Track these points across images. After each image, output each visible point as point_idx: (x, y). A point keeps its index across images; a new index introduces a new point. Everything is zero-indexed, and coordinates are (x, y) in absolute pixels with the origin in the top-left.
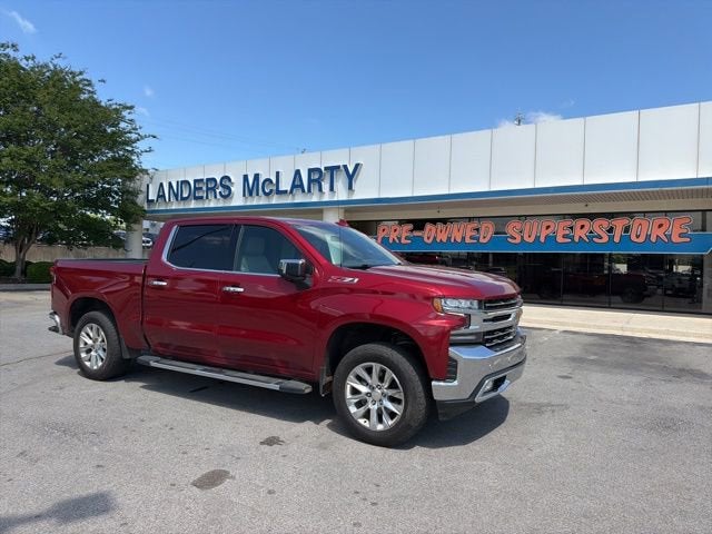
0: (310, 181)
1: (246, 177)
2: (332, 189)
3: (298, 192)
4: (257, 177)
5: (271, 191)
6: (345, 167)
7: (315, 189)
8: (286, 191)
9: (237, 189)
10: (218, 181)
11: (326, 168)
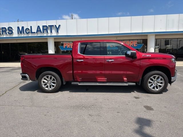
0: (43, 29)
1: (18, 28)
2: (51, 32)
3: (39, 33)
4: (23, 28)
5: (29, 32)
6: (55, 26)
7: (45, 32)
8: (35, 33)
9: (15, 31)
10: (7, 29)
11: (49, 26)
